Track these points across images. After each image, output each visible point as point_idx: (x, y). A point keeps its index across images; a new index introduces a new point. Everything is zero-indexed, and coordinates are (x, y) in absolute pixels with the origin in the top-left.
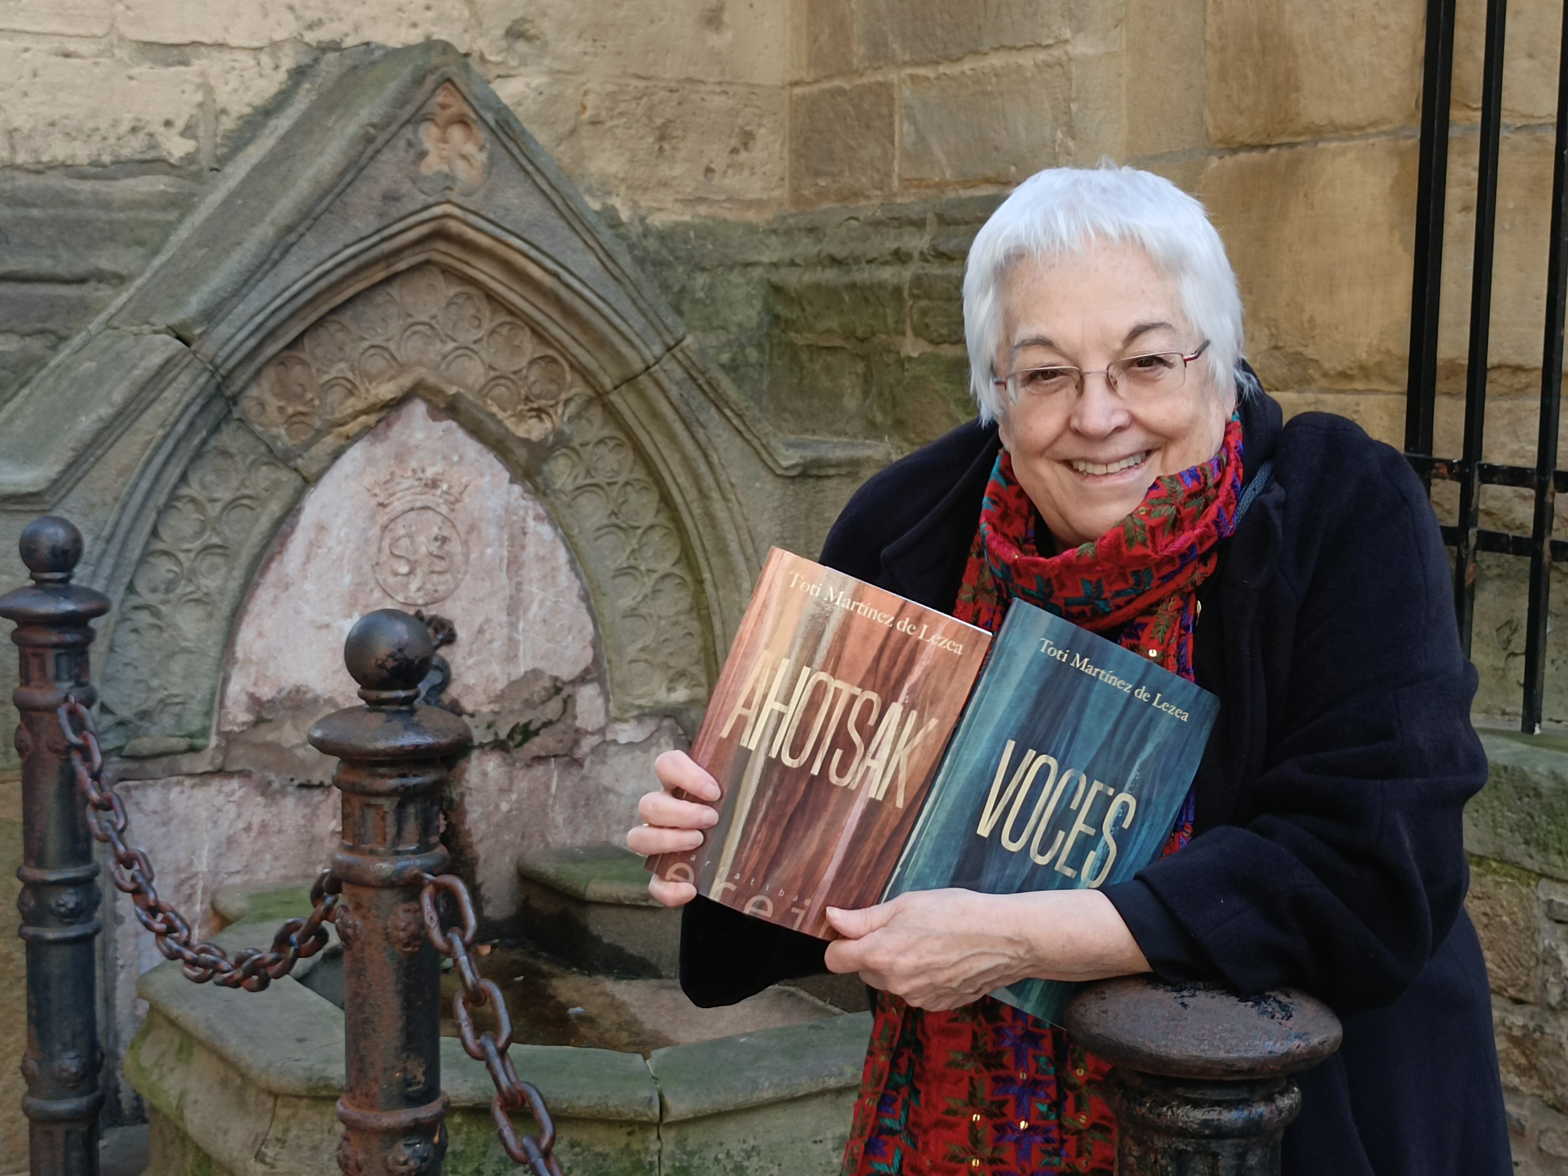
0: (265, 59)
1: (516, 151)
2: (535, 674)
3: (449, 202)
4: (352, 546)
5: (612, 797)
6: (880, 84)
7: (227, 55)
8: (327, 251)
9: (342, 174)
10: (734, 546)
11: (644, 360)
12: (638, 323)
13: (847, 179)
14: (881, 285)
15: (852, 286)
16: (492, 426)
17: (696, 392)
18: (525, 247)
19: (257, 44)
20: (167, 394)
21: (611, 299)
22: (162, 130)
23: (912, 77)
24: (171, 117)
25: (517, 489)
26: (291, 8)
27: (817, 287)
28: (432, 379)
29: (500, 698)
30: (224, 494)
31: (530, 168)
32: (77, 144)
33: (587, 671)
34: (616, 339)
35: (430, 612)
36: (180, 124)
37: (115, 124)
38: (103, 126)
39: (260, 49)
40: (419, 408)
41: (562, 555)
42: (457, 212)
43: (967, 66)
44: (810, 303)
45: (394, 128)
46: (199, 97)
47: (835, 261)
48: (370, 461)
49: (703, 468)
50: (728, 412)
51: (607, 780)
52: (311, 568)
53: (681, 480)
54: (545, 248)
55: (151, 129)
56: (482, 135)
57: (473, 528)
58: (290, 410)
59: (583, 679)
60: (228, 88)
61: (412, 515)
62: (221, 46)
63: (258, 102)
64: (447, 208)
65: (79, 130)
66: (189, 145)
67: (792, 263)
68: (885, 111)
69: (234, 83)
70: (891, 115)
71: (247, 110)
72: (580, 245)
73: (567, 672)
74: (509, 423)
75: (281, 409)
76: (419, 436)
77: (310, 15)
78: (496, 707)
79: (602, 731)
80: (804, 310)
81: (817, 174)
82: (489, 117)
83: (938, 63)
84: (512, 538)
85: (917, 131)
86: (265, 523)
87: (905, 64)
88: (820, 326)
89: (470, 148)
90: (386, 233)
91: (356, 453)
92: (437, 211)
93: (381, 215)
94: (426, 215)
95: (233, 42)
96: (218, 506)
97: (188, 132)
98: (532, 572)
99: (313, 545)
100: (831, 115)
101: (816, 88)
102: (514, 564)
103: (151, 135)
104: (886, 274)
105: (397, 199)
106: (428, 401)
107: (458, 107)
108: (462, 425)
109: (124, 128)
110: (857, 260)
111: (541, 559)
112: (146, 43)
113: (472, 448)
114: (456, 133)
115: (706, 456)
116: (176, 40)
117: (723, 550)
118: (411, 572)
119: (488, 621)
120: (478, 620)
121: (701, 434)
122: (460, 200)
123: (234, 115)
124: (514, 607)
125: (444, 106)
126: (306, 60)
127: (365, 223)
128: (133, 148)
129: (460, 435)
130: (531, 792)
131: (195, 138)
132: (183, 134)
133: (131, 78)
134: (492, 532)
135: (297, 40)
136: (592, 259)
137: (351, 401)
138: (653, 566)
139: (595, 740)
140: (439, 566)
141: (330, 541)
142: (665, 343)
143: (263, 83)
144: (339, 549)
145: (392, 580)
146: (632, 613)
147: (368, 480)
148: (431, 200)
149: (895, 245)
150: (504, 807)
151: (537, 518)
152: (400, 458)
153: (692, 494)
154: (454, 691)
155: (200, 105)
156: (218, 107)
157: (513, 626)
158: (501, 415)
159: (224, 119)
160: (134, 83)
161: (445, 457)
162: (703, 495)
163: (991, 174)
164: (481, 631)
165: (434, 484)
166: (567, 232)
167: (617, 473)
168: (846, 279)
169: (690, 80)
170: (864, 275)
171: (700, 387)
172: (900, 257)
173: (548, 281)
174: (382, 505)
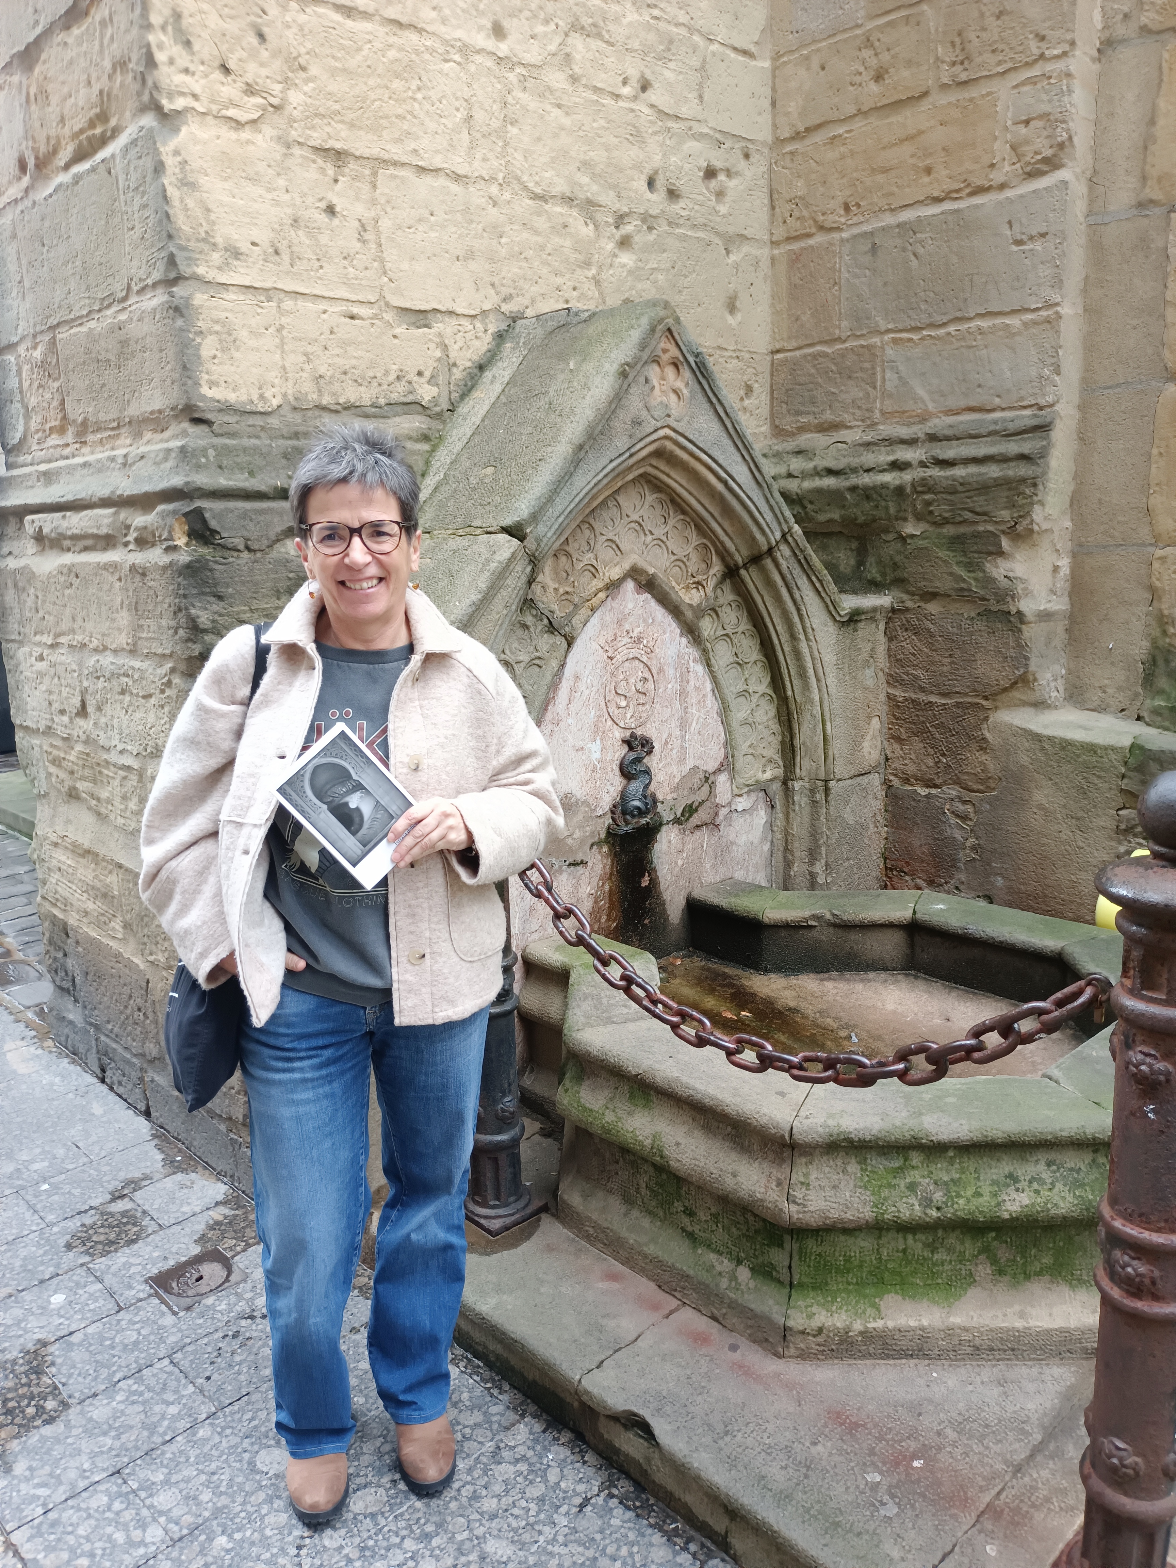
0: (478, 325)
1: (706, 387)
2: (695, 768)
3: (668, 426)
4: (595, 689)
5: (735, 848)
6: (862, 346)
7: (454, 321)
8: (600, 466)
9: (611, 403)
10: (811, 672)
11: (769, 543)
12: (769, 516)
13: (828, 416)
14: (884, 486)
15: (853, 489)
16: (673, 596)
17: (796, 565)
18: (709, 461)
19: (473, 313)
20: (509, 581)
21: (755, 499)
22: (416, 378)
23: (895, 341)
24: (422, 368)
25: (684, 640)
26: (493, 285)
27: (819, 491)
28: (642, 564)
29: (677, 788)
30: (524, 657)
31: (714, 400)
32: (363, 389)
33: (722, 765)
34: (754, 529)
35: (639, 732)
36: (427, 374)
37: (387, 372)
38: (379, 375)
39: (474, 316)
40: (630, 585)
41: (709, 686)
42: (673, 434)
43: (952, 329)
44: (811, 502)
45: (639, 366)
46: (438, 353)
47: (830, 472)
48: (603, 626)
49: (796, 619)
50: (814, 578)
51: (732, 837)
52: (572, 708)
53: (779, 628)
54: (721, 461)
55: (408, 378)
56: (686, 373)
57: (661, 670)
58: (561, 591)
59: (719, 770)
60: (456, 347)
61: (627, 664)
62: (451, 313)
63: (475, 358)
64: (667, 431)
65: (363, 378)
66: (434, 391)
67: (790, 475)
68: (867, 365)
69: (460, 343)
70: (873, 368)
71: (469, 364)
72: (740, 459)
73: (711, 766)
74: (682, 593)
75: (556, 589)
76: (630, 606)
77: (505, 291)
78: (674, 795)
79: (729, 804)
80: (804, 508)
81: (799, 413)
82: (691, 360)
83: (921, 329)
84: (681, 675)
85: (900, 378)
86: (548, 676)
87: (888, 331)
88: (822, 518)
89: (679, 384)
90: (633, 450)
91: (595, 620)
92: (661, 433)
93: (630, 437)
94: (655, 436)
95: (459, 311)
96: (522, 665)
97: (432, 382)
98: (693, 698)
99: (573, 690)
100: (813, 371)
101: (797, 353)
102: (683, 694)
103: (410, 383)
104: (889, 478)
105: (639, 424)
106: (635, 580)
107: (674, 352)
108: (654, 596)
109: (392, 377)
110: (854, 470)
111: (697, 689)
112: (403, 309)
113: (659, 612)
114: (670, 371)
115: (798, 610)
116: (423, 308)
117: (803, 674)
118: (628, 706)
119: (670, 736)
120: (665, 735)
121: (797, 596)
122: (674, 424)
123: (461, 368)
124: (684, 725)
125: (665, 351)
126: (503, 326)
127: (621, 443)
128: (398, 393)
129: (653, 603)
130: (694, 849)
131: (437, 385)
132: (429, 382)
133: (395, 337)
134: (670, 672)
135: (497, 310)
136: (745, 469)
137: (595, 582)
138: (756, 689)
139: (726, 810)
140: (642, 699)
141: (582, 685)
142: (782, 530)
143: (477, 343)
144: (587, 692)
145: (617, 711)
146: (745, 723)
147: (602, 640)
148: (659, 425)
149: (891, 458)
150: (680, 862)
151: (694, 661)
152: (619, 623)
153: (785, 637)
154: (652, 788)
155: (439, 360)
156: (451, 361)
157: (683, 737)
158: (677, 588)
159: (455, 370)
160: (396, 341)
161: (645, 621)
162: (793, 637)
163: (973, 403)
164: (666, 743)
165: (639, 640)
166: (732, 449)
167: (738, 625)
168: (847, 484)
169: (719, 348)
170: (866, 480)
171: (799, 561)
172: (897, 466)
173: (720, 487)
174: (611, 658)
